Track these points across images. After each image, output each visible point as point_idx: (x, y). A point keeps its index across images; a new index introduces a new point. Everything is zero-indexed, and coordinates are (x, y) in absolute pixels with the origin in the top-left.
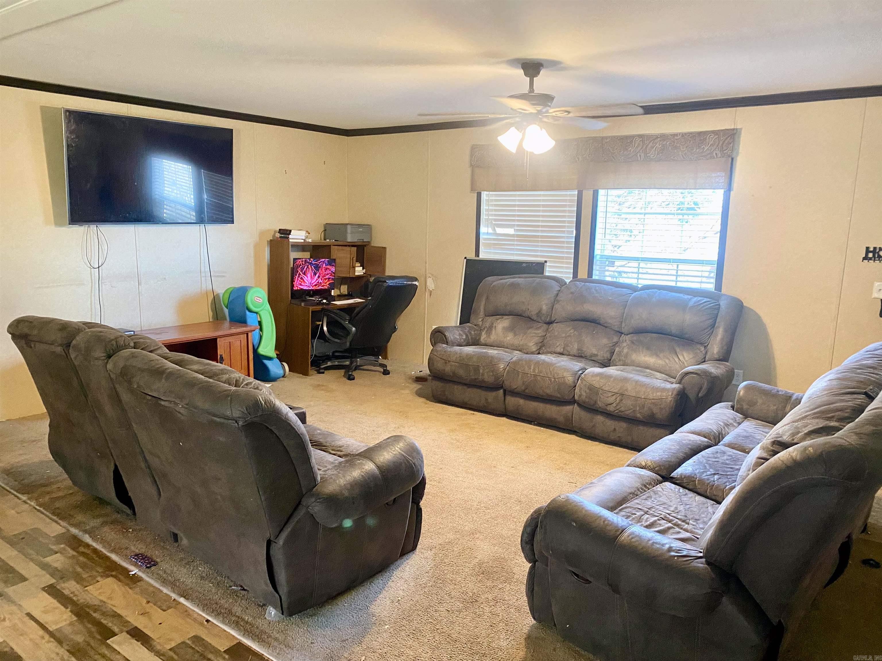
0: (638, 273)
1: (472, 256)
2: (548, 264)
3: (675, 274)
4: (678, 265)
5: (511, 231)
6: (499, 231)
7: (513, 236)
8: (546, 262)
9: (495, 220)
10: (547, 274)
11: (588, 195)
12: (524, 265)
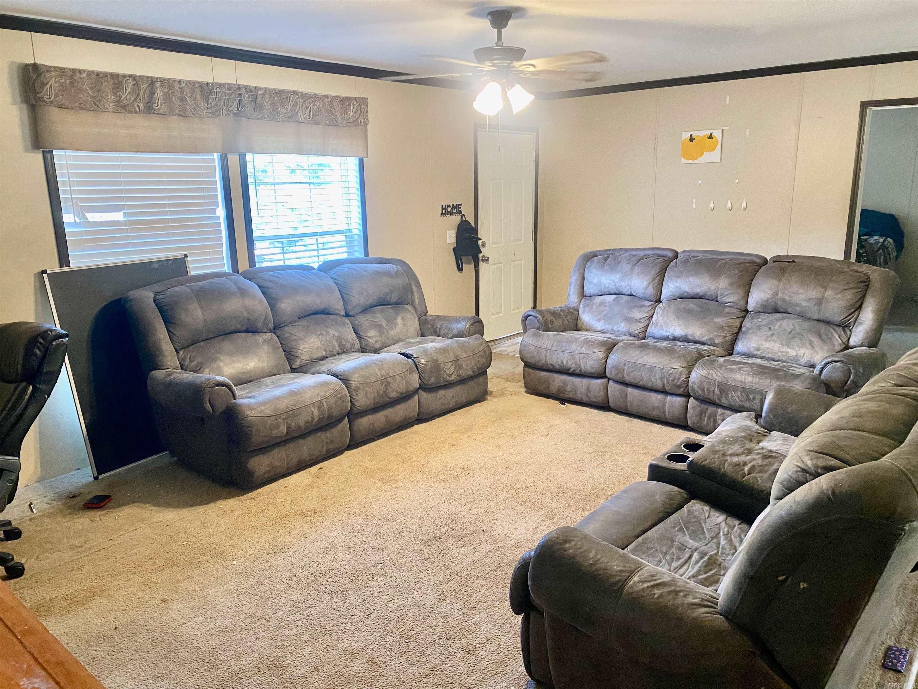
0: (283, 253)
1: (54, 267)
2: (189, 258)
3: (316, 248)
4: (317, 239)
5: (119, 216)
6: (92, 217)
7: (125, 223)
8: (186, 256)
9: (82, 200)
10: (192, 273)
11: (233, 160)
12: (156, 266)
